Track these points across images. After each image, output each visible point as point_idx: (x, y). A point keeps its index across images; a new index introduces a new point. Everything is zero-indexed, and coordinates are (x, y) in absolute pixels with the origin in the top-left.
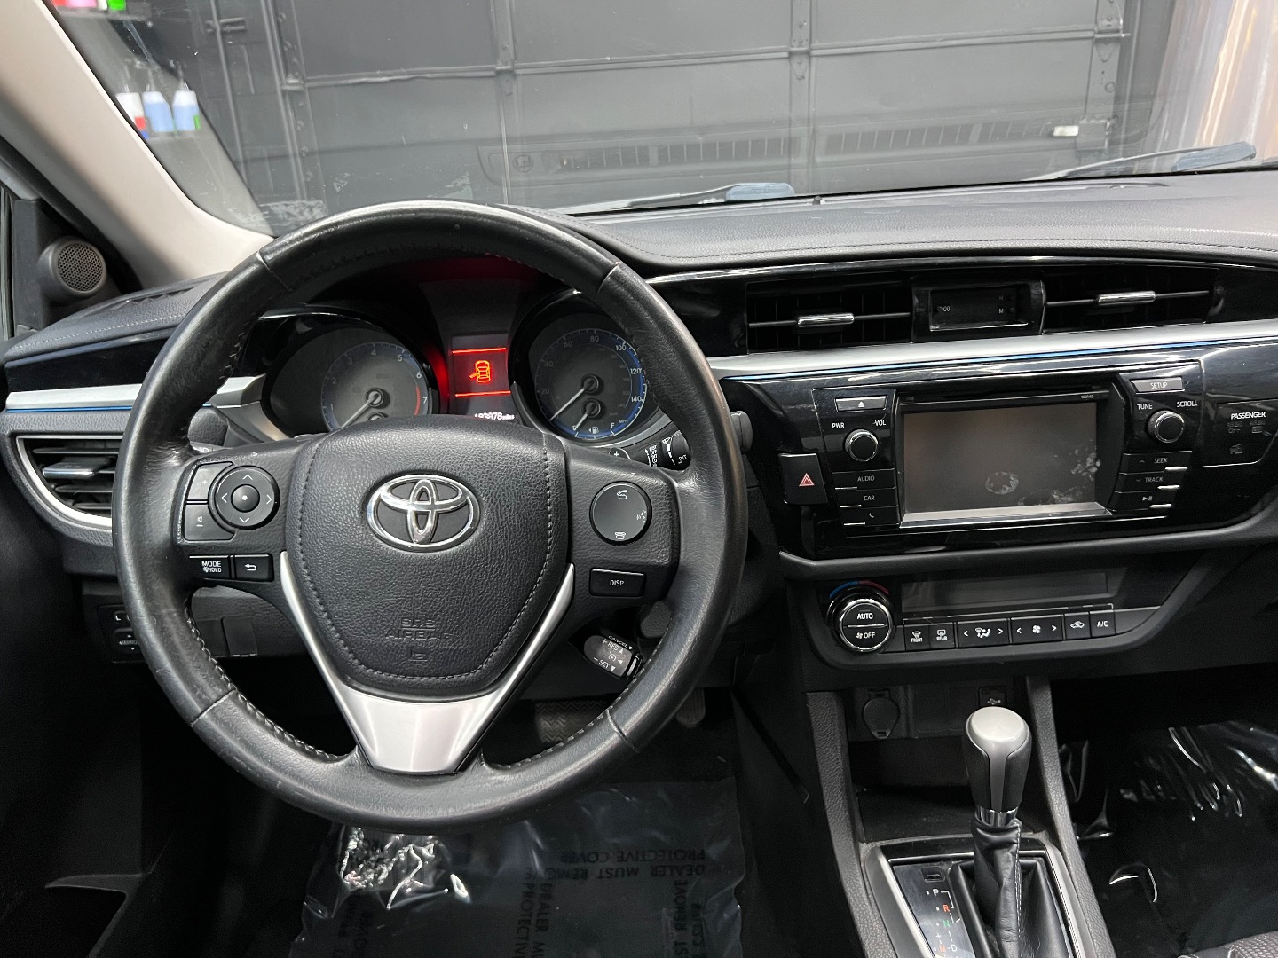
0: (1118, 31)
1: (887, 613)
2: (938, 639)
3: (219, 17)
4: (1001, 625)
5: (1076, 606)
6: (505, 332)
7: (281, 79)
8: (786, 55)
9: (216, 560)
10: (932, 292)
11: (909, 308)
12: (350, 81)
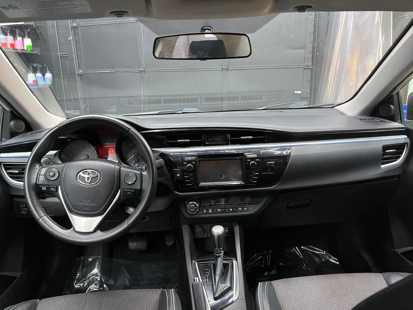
0: (310, 66)
1: (198, 206)
2: (209, 211)
3: (60, 53)
4: (223, 208)
5: (240, 205)
6: (115, 142)
7: (77, 71)
8: (221, 69)
9: (45, 187)
10: (206, 136)
11: (201, 139)
12: (97, 72)
